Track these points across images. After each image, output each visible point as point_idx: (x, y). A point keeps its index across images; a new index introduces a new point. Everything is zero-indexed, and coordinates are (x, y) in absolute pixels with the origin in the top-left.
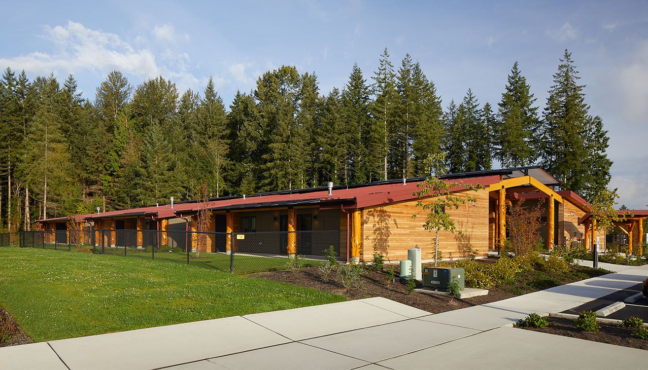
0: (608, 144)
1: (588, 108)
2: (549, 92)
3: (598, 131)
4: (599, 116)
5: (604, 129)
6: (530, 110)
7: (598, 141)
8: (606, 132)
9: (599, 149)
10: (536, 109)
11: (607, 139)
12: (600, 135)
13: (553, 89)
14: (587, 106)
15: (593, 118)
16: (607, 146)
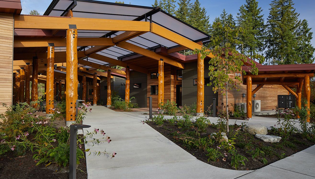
0: (312, 37)
1: (298, 15)
2: (270, 4)
3: (304, 28)
4: (305, 19)
5: (309, 27)
6: (259, 17)
7: (305, 35)
8: (310, 29)
9: (306, 40)
10: (262, 16)
11: (311, 34)
12: (306, 30)
13: (273, 3)
14: (297, 14)
15: (302, 21)
16: (311, 38)
